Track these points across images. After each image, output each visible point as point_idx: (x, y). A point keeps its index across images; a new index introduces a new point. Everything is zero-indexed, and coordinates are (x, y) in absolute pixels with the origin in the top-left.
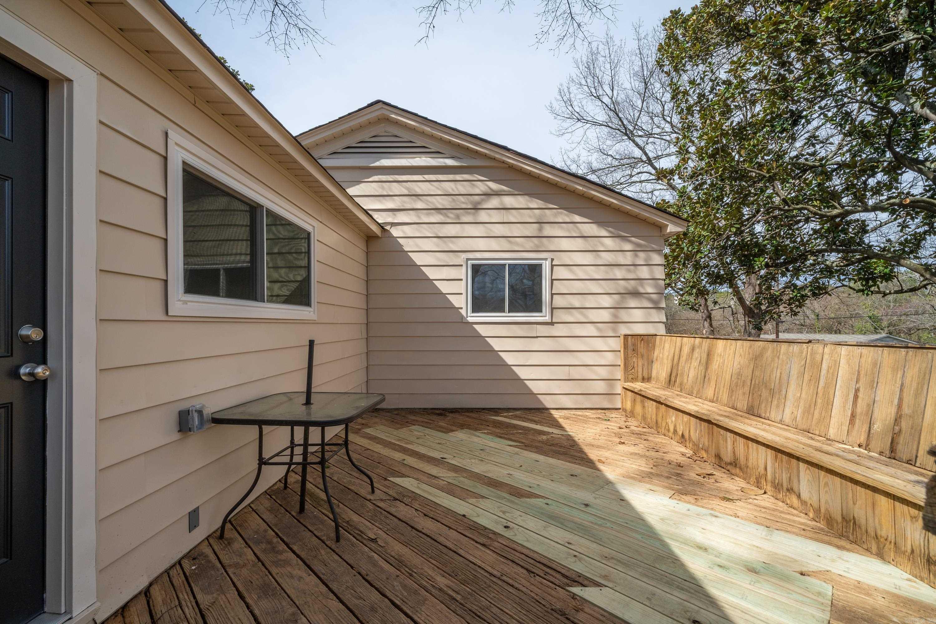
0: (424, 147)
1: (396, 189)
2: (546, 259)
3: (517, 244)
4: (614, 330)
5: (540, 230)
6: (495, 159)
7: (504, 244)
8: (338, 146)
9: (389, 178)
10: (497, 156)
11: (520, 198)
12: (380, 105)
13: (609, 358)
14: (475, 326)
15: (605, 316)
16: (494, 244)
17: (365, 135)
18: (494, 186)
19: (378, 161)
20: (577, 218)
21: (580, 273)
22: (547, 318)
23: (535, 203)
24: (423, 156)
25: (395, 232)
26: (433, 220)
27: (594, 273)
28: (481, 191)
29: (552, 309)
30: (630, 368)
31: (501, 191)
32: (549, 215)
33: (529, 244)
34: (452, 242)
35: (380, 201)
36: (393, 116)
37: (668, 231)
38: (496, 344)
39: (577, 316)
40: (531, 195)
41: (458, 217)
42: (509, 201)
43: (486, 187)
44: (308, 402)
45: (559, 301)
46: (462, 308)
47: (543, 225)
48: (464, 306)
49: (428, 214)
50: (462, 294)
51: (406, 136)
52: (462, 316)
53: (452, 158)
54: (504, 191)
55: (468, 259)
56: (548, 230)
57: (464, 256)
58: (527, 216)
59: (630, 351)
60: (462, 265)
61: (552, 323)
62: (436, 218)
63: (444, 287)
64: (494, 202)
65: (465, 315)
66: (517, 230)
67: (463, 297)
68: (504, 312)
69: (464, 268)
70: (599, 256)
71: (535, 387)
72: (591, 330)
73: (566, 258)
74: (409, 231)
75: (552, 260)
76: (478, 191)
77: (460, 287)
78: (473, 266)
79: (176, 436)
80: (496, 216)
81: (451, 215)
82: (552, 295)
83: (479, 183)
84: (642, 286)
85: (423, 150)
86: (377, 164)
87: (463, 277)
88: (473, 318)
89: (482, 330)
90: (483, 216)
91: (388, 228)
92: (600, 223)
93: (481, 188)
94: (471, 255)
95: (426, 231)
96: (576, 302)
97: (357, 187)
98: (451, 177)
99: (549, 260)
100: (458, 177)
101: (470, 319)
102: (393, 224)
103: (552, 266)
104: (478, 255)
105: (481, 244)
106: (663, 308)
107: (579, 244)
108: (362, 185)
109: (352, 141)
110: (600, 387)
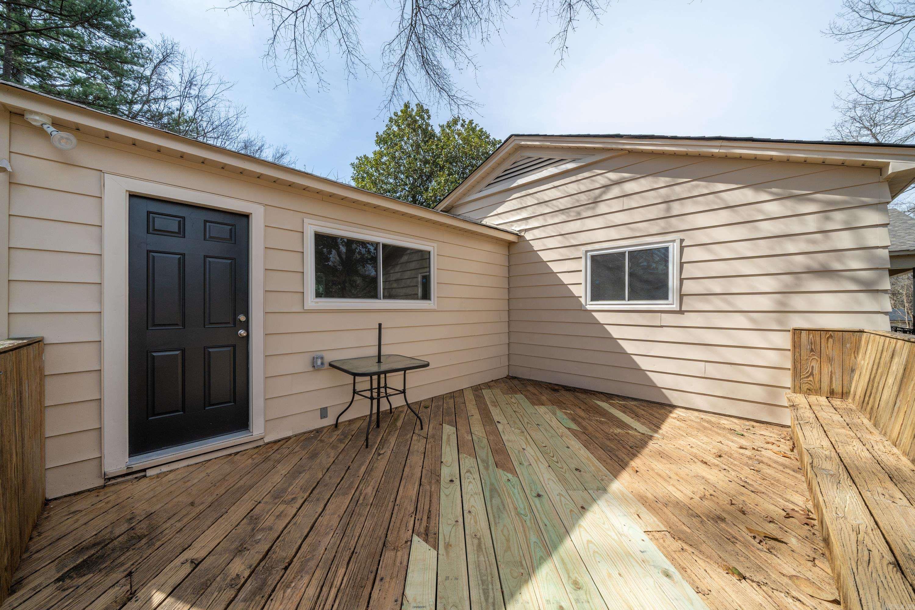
0: (550, 159)
1: (530, 201)
2: (674, 241)
3: (640, 230)
4: (780, 322)
5: (668, 209)
6: (612, 149)
7: (625, 232)
8: (490, 179)
9: (524, 193)
10: (614, 146)
11: (642, 181)
12: (513, 138)
13: (773, 358)
14: (593, 313)
15: (765, 303)
16: (613, 233)
17: (507, 165)
18: (613, 176)
19: (514, 182)
20: (721, 187)
21: (723, 252)
22: (674, 306)
23: (662, 181)
24: (548, 167)
25: (528, 236)
26: (557, 220)
27: (745, 249)
28: (601, 184)
29: (681, 296)
30: (804, 374)
31: (621, 179)
32: (679, 191)
33: (655, 228)
34: (574, 238)
35: (518, 213)
36: (523, 143)
37: (890, 172)
38: (615, 332)
39: (719, 303)
40: (655, 174)
41: (579, 213)
42: (631, 187)
43: (606, 180)
44: (379, 361)
45: (689, 287)
46: (581, 297)
47: (671, 203)
48: (583, 295)
49: (552, 216)
50: (581, 284)
51: (535, 155)
52: (581, 304)
53: (573, 161)
54: (624, 178)
55: (587, 252)
56: (677, 208)
57: (584, 248)
58: (652, 198)
59: (804, 353)
60: (581, 258)
61: (681, 312)
62: (561, 218)
63: (566, 279)
64: (615, 191)
65: (583, 302)
66: (638, 216)
67: (583, 286)
68: (624, 299)
69: (583, 260)
70: (756, 229)
71: (658, 380)
72: (741, 321)
73: (702, 237)
74: (537, 233)
75: (682, 241)
76: (598, 186)
77: (580, 278)
78: (593, 257)
79: (311, 369)
80: (616, 205)
81: (573, 214)
82: (681, 280)
83: (599, 177)
84: (839, 260)
85: (551, 162)
86: (515, 185)
87: (583, 268)
88: (591, 306)
89: (600, 318)
90: (602, 208)
91: (522, 234)
92: (756, 186)
93: (601, 181)
94: (589, 247)
95: (551, 231)
96: (716, 287)
97: (503, 205)
98: (573, 178)
99: (678, 242)
100: (580, 176)
101: (589, 307)
102: (526, 230)
103: (682, 248)
104: (597, 246)
105: (601, 235)
106: (885, 291)
107: (724, 216)
108: (506, 203)
109: (499, 172)
110: (757, 394)
